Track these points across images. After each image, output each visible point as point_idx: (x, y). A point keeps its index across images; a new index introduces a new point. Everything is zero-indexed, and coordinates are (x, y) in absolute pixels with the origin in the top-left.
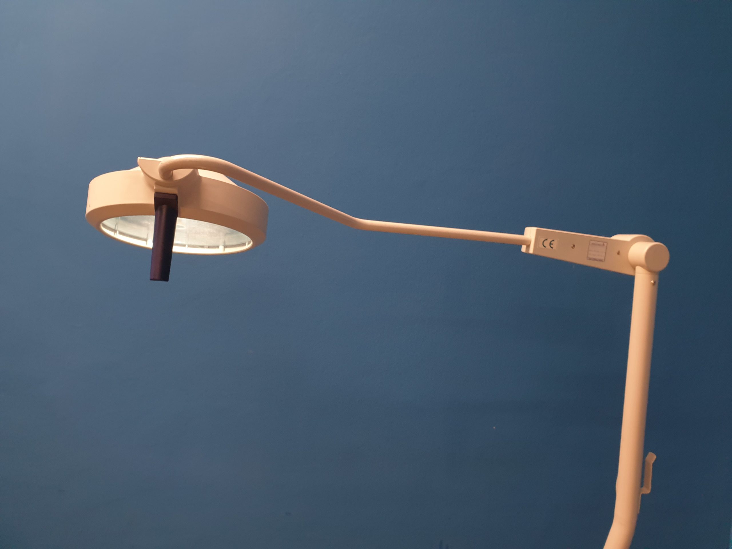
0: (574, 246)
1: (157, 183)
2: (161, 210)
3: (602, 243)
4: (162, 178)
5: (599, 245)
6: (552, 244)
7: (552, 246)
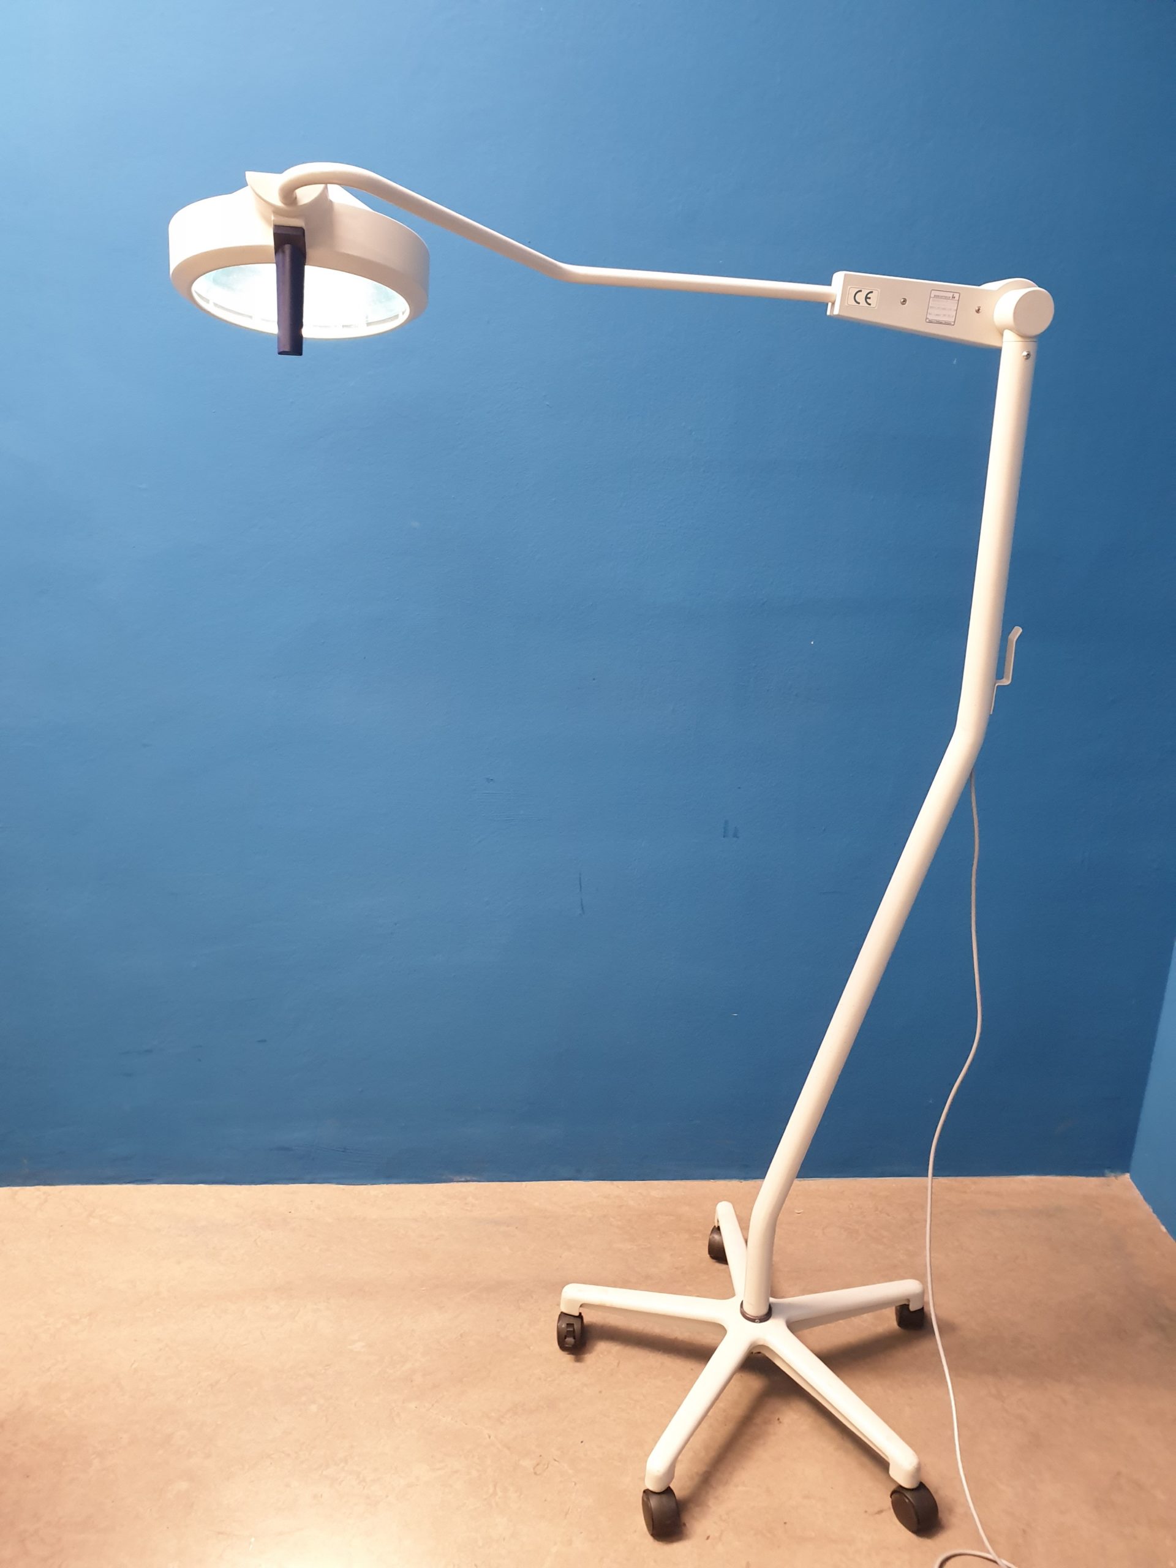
0: (905, 301)
1: (277, 211)
2: (283, 252)
3: (951, 295)
4: (282, 202)
5: (946, 298)
6: (870, 298)
7: (868, 300)
